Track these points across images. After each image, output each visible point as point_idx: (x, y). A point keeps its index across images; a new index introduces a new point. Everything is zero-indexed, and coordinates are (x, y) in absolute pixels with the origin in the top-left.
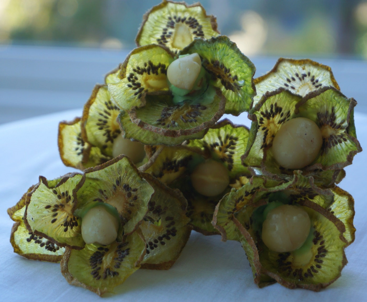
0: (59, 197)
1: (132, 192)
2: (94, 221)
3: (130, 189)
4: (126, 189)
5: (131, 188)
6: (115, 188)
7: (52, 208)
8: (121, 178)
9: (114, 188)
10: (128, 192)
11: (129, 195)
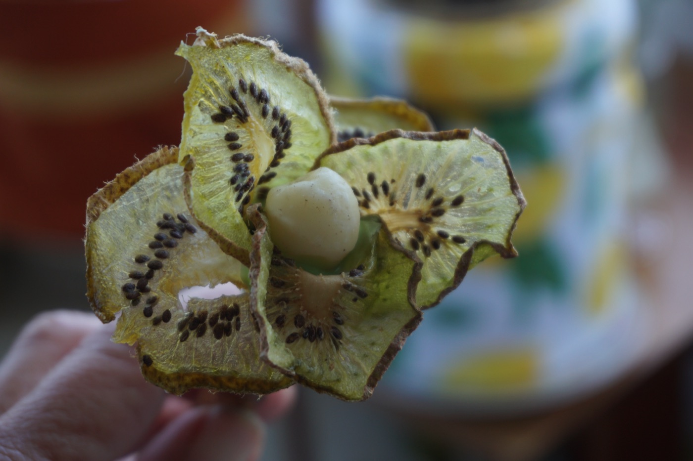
0: (443, 235)
1: (295, 330)
2: (349, 219)
3: (306, 333)
4: (313, 329)
5: (305, 337)
6: (339, 319)
7: (447, 204)
8: (334, 347)
9: (339, 316)
10: (306, 325)
11: (299, 321)
